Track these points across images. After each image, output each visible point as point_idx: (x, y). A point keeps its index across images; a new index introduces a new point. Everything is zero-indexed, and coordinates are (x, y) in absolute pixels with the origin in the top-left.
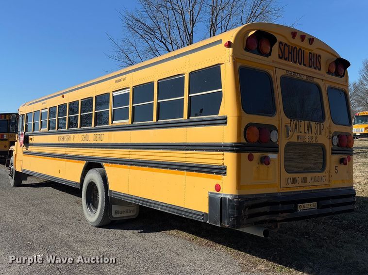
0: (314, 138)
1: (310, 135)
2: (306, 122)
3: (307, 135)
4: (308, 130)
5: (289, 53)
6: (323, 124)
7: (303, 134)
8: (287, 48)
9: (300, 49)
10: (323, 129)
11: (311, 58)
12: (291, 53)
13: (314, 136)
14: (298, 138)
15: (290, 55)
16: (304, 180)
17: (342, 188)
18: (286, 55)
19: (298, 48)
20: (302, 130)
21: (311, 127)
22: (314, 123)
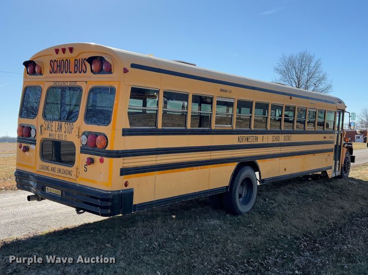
0: (63, 136)
1: (60, 133)
2: (57, 122)
3: (57, 133)
4: (58, 129)
5: (58, 66)
6: (72, 124)
7: (54, 132)
8: (56, 63)
9: (67, 60)
10: (72, 129)
11: (76, 64)
12: (59, 66)
13: (64, 134)
14: (50, 135)
15: (58, 68)
16: (53, 169)
17: (90, 187)
18: (55, 69)
19: (65, 60)
20: (53, 128)
21: (61, 127)
22: (64, 123)
